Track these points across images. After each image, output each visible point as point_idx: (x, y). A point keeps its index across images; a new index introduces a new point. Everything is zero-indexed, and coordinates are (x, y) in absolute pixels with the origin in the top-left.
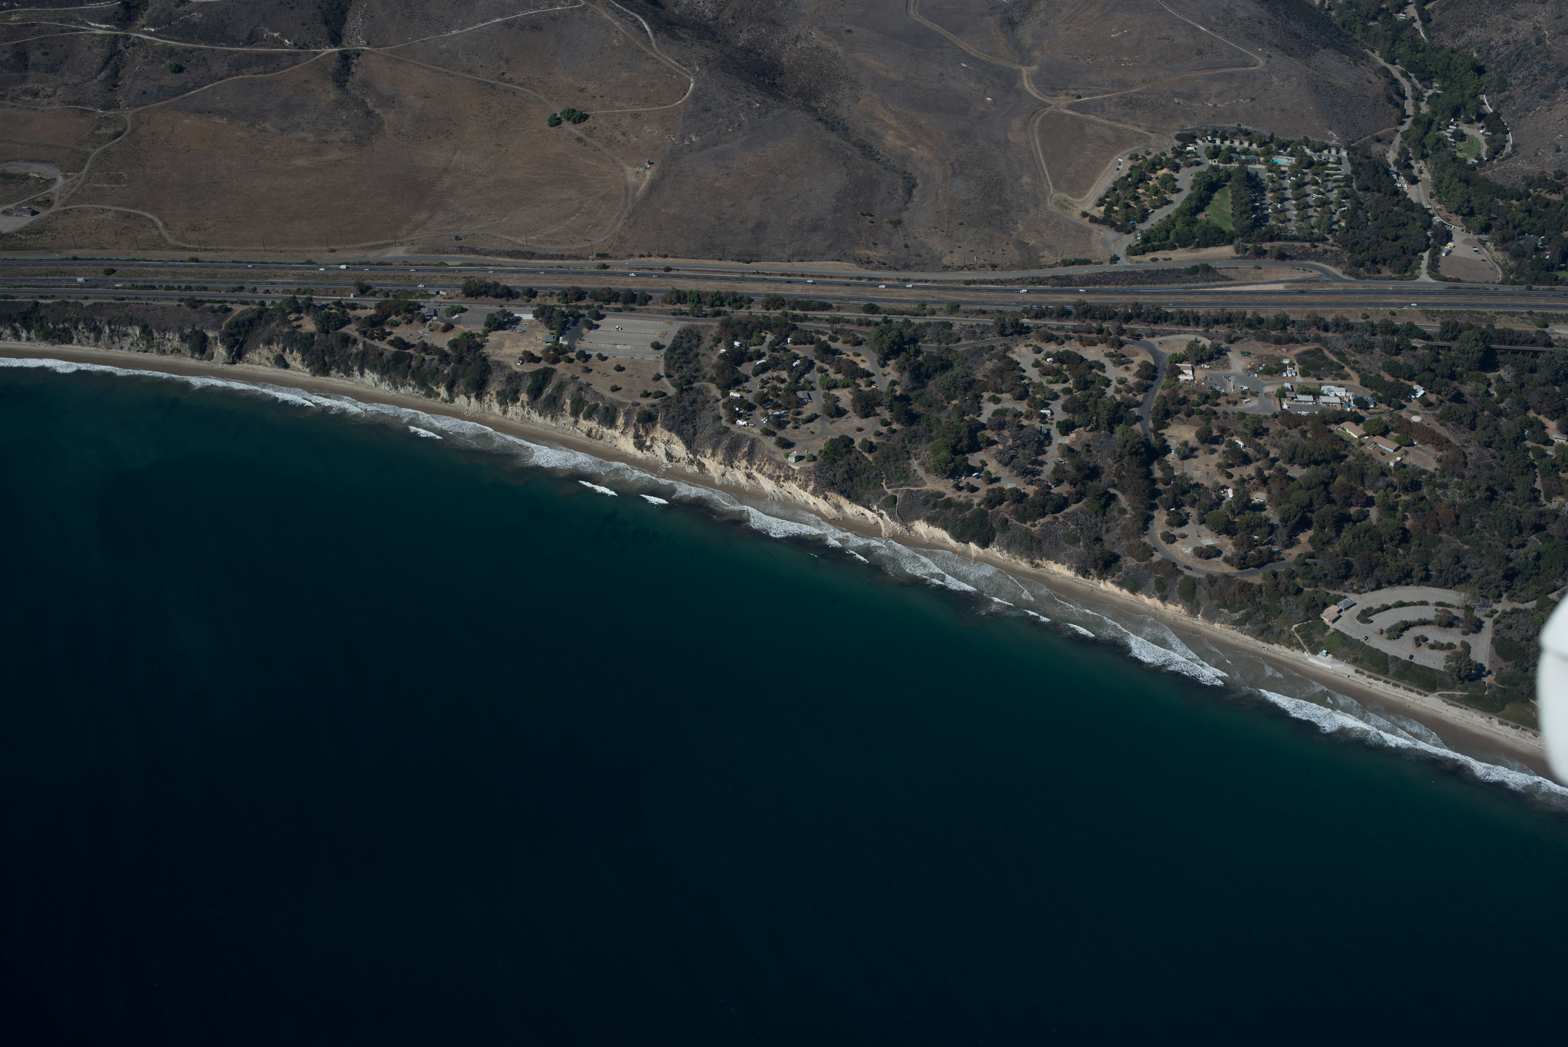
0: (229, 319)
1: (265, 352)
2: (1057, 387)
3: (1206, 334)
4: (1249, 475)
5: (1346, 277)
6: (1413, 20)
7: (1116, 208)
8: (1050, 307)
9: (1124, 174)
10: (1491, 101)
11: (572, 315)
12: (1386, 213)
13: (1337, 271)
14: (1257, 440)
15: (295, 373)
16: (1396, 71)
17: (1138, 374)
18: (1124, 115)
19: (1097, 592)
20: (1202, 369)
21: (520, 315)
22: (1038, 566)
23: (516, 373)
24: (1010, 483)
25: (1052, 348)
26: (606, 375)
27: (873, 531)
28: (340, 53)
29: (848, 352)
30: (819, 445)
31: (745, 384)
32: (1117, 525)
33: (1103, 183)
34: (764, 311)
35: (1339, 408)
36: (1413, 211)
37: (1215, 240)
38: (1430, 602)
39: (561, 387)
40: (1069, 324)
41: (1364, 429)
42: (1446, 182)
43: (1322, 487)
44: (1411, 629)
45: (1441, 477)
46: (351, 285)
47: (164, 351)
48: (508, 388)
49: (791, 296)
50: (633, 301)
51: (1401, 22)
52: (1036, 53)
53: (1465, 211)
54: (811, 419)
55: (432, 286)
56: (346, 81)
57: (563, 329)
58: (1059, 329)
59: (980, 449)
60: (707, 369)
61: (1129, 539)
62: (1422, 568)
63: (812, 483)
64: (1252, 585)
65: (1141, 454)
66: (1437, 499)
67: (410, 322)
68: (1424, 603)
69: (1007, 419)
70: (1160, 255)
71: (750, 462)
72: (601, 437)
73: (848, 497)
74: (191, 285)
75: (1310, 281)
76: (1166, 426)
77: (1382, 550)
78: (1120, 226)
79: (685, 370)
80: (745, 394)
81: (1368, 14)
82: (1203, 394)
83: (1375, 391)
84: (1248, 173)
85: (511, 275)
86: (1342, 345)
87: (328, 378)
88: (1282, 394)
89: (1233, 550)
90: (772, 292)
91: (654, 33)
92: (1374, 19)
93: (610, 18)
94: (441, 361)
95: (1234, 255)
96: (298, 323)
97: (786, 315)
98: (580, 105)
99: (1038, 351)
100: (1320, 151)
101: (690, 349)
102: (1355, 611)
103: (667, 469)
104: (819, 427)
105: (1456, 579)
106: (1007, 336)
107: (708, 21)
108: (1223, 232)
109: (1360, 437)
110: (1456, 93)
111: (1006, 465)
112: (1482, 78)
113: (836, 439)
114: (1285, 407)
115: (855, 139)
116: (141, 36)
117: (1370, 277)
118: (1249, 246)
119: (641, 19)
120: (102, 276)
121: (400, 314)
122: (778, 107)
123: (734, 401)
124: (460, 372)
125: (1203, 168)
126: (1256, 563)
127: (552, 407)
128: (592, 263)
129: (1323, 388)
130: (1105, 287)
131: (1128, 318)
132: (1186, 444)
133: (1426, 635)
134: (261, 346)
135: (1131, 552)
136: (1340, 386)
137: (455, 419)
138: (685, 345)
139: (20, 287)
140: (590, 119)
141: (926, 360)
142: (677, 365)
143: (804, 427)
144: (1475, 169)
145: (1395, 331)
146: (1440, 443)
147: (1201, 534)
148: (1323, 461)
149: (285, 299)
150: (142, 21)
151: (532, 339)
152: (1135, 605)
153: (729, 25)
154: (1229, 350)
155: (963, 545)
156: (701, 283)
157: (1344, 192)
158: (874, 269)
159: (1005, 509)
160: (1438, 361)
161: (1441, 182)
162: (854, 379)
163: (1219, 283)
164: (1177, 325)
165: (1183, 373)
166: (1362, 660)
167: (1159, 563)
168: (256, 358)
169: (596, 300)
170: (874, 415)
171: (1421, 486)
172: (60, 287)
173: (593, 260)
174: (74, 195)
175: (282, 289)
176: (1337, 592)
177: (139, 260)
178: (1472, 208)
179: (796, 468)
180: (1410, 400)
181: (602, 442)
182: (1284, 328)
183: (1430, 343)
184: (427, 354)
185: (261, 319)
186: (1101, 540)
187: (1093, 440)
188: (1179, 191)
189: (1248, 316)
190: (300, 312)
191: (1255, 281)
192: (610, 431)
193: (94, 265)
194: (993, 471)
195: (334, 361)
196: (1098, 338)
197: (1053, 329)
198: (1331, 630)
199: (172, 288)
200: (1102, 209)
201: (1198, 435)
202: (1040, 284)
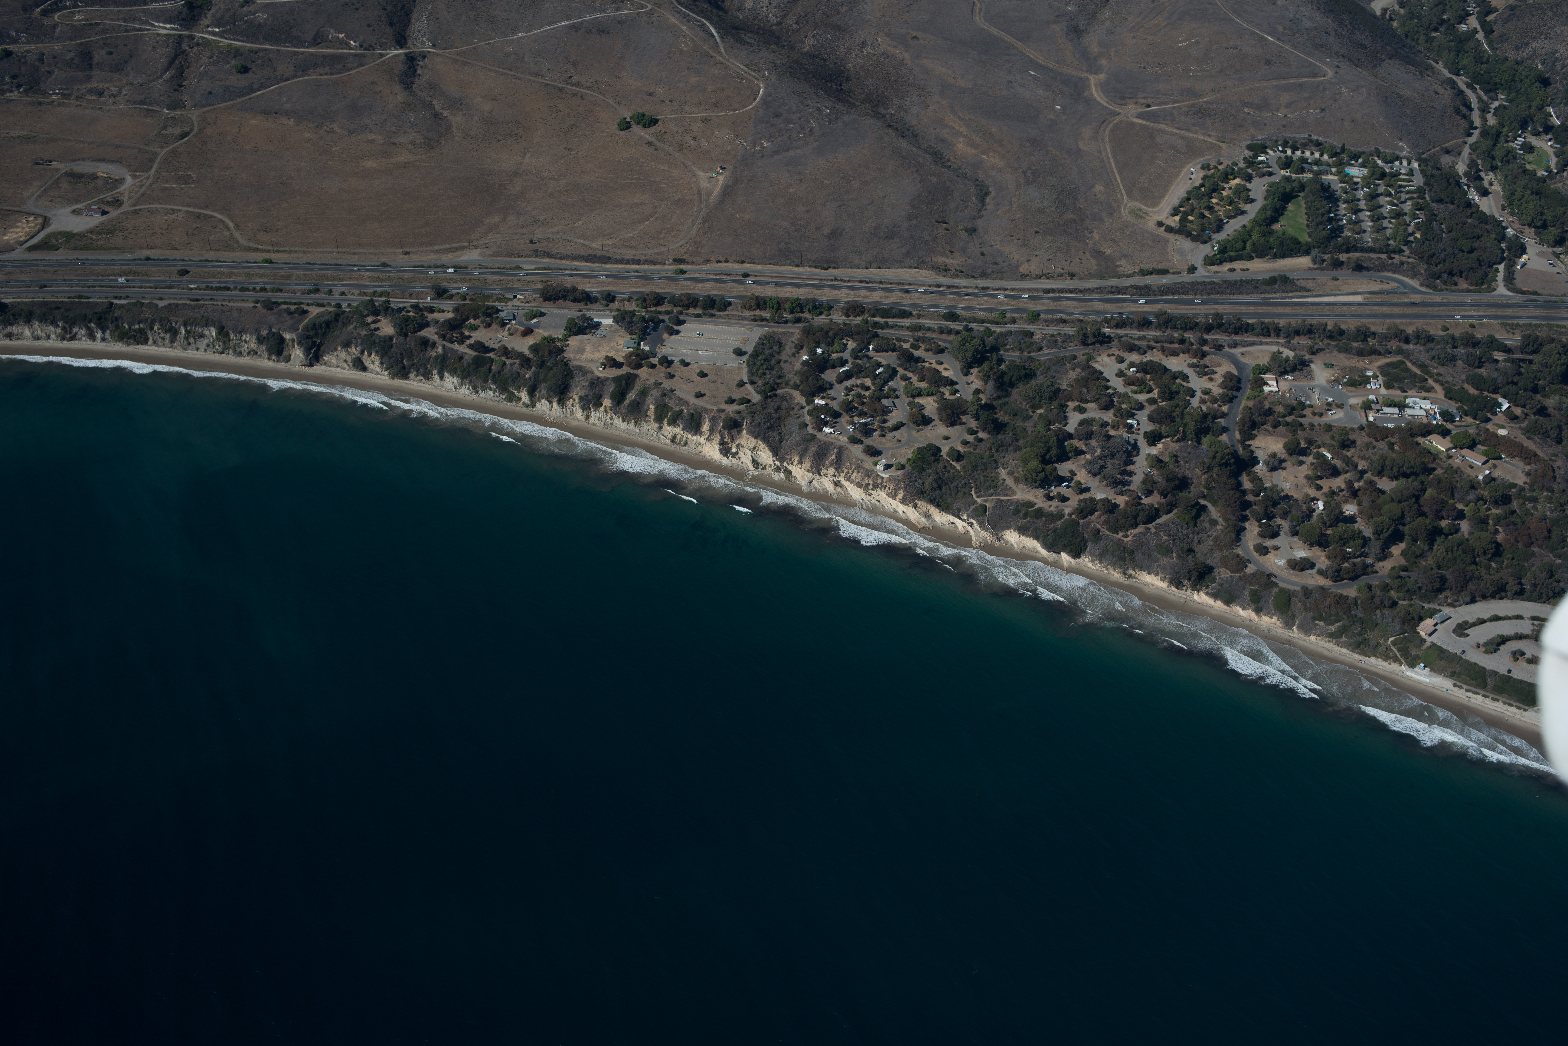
0: (306, 321)
1: (343, 354)
2: (1142, 397)
3: (1288, 345)
4: (1339, 487)
5: (1423, 289)
6: (1475, 31)
7: (1190, 218)
8: (1131, 316)
9: (1197, 184)
10: (1558, 113)
11: (652, 321)
12: (1460, 226)
13: (1414, 283)
14: (1344, 452)
15: (373, 376)
16: (1461, 82)
17: (1222, 385)
18: (1194, 125)
19: (1191, 603)
20: (1286, 380)
21: (600, 320)
22: (1130, 576)
23: (599, 378)
24: (1100, 494)
25: (1135, 357)
26: (689, 381)
27: (964, 541)
28: (406, 55)
29: (931, 361)
30: (906, 454)
31: (829, 392)
32: (1209, 536)
33: (1176, 193)
34: (844, 318)
35: (1425, 421)
36: (1486, 223)
37: (1292, 251)
38: (1525, 616)
39: (644, 393)
40: (1150, 334)
41: (1451, 442)
42: (1518, 194)
43: (1414, 499)
44: (1508, 643)
45: (1530, 491)
46: (428, 288)
47: (241, 352)
48: (591, 394)
49: (871, 303)
50: (712, 307)
51: (1463, 33)
52: (1103, 62)
53: (1539, 224)
54: (897, 427)
55: (510, 290)
56: (413, 83)
57: (643, 334)
58: (1140, 338)
59: (1068, 459)
60: (790, 376)
61: (1221, 550)
62: (1516, 582)
63: (901, 491)
64: (1347, 597)
65: (1231, 465)
66: (1528, 513)
67: (489, 325)
68: (1519, 617)
69: (1094, 428)
70: (1237, 265)
71: (838, 469)
72: (686, 444)
73: (938, 506)
74: (266, 286)
75: (1388, 293)
76: (1253, 437)
77: (1475, 563)
78: (1196, 236)
79: (768, 376)
80: (829, 402)
81: (1430, 24)
82: (1288, 406)
83: (1459, 404)
84: (1322, 184)
85: (589, 279)
86: (1424, 358)
87: (407, 382)
88: (1367, 406)
89: (1327, 562)
90: (851, 299)
91: (722, 38)
92: (1436, 30)
93: (677, 23)
94: (522, 366)
95: (1312, 266)
96: (376, 326)
97: (867, 322)
98: (649, 110)
99: (1121, 360)
100: (1392, 162)
101: (772, 355)
102: (1451, 624)
103: (753, 476)
104: (906, 435)
105: (1551, 594)
106: (1088, 345)
107: (772, 26)
108: (1300, 243)
109: (1448, 450)
110: (1524, 105)
111: (1095, 475)
112: (1548, 90)
113: (924, 448)
114: (1371, 419)
115: (925, 146)
116: (205, 36)
117: (1447, 290)
118: (1326, 257)
119: (708, 24)
120: (175, 277)
121: (479, 317)
122: (848, 113)
123: (819, 408)
124: (542, 377)
125: (1276, 179)
126: (1350, 575)
127: (636, 412)
128: (669, 269)
129: (1408, 401)
130: (1184, 297)
131: (1209, 329)
132: (1274, 455)
133: (1525, 650)
134: (339, 348)
135: (1225, 564)
136: (1425, 399)
137: (536, 425)
138: (767, 352)
139: (93, 287)
140: (660, 123)
141: (1009, 369)
142: (760, 371)
143: (890, 435)
144: (1545, 181)
145: (1476, 344)
146: (1528, 456)
147: (1293, 546)
148: (1412, 474)
149: (362, 302)
150: (205, 22)
151: (613, 344)
152: (1230, 616)
153: (793, 30)
154: (1312, 362)
155: (1054, 555)
156: (780, 289)
157: (1418, 203)
158: (951, 277)
159: (1096, 520)
160: (1520, 374)
161: (1513, 194)
162: (938, 387)
163: (1297, 294)
164: (1258, 335)
165: (1268, 384)
166: (1460, 673)
167: (1254, 575)
168: (334, 361)
169: (675, 306)
170: (960, 424)
171: (1511, 499)
172: (134, 287)
173: (670, 265)
174: (143, 195)
175: (358, 292)
176: (1432, 606)
177: (212, 261)
178: (1545, 221)
179: (885, 476)
180: (1495, 414)
181: (686, 448)
182: (1365, 340)
183: (1511, 356)
184: (508, 358)
185: (338, 321)
186: (1194, 551)
187: (1180, 450)
188: (1252, 201)
189: (1329, 327)
190: (378, 315)
191: (1333, 292)
192: (694, 437)
193: (167, 265)
194: (1083, 481)
195: (413, 364)
196: (1180, 348)
197: (1135, 339)
198: (1428, 644)
199: (247, 289)
200: (1177, 218)
201: (1286, 446)
202: (1119, 293)
